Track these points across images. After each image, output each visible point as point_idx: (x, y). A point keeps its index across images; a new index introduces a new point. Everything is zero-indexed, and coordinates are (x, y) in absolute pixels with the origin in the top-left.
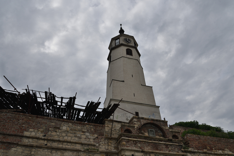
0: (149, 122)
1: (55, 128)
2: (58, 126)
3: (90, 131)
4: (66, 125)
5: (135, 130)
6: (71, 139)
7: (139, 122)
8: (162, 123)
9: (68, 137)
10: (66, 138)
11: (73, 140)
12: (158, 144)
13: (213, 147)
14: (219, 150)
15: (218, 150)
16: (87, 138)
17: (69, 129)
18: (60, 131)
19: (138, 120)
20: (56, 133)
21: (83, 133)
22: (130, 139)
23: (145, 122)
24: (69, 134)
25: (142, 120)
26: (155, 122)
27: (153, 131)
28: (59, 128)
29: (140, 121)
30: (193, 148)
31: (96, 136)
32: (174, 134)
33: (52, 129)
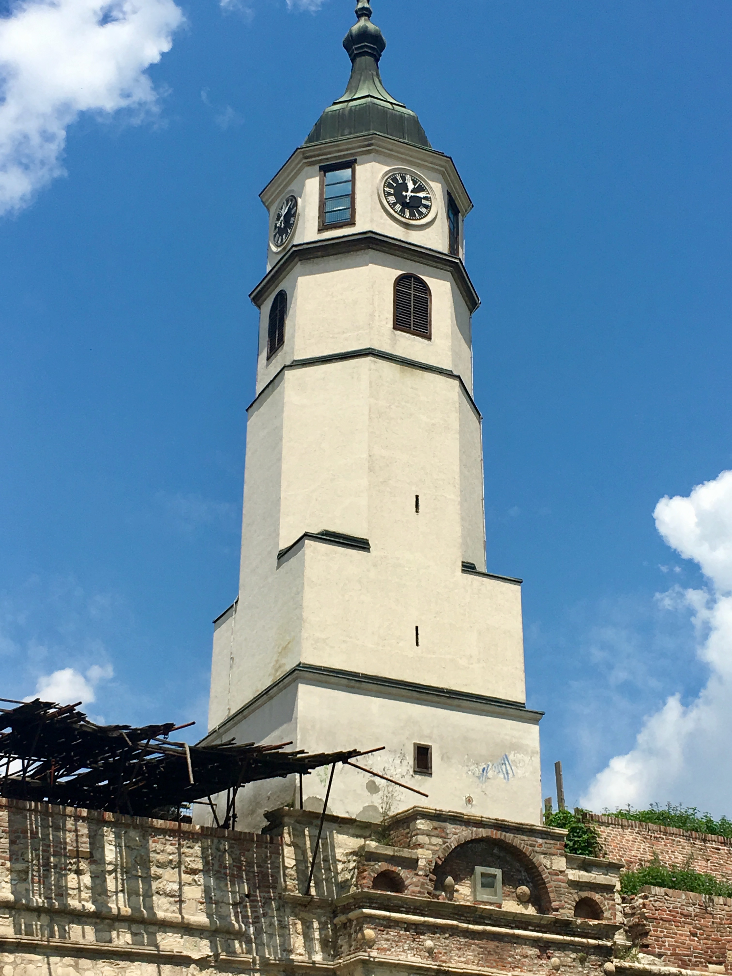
0: (483, 832)
3: (216, 866)
4: (118, 840)
5: (417, 874)
7: (437, 836)
8: (539, 841)
9: (129, 895)
12: (507, 940)
16: (209, 898)
17: (129, 858)
18: (93, 867)
19: (436, 824)
20: (77, 879)
21: (189, 878)
22: (393, 915)
23: (465, 834)
25: (450, 828)
27: (494, 877)
29: (443, 829)
30: (660, 954)
31: (244, 888)
32: (584, 894)
33: (63, 860)
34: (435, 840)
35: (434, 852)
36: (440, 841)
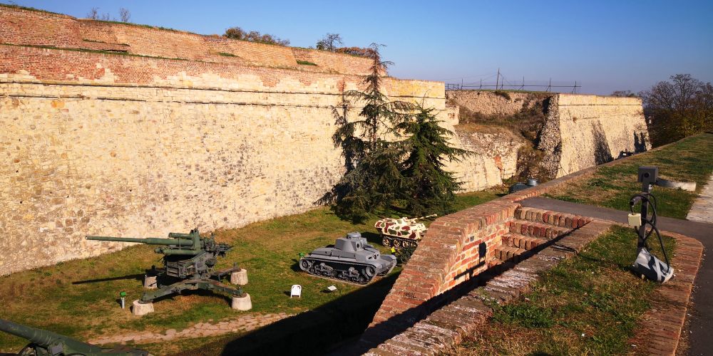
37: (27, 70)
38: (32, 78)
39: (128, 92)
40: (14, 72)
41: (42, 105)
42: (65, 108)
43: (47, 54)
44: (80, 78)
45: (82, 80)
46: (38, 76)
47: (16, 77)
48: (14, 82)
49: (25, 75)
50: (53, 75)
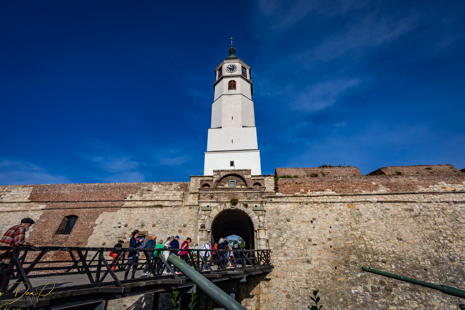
0: (230, 173)
1: (148, 190)
2: (150, 189)
3: (176, 189)
4: (156, 187)
5: (213, 183)
6: (161, 198)
7: (218, 175)
8: (244, 172)
9: (158, 196)
10: (157, 198)
11: (163, 198)
12: (235, 193)
13: (310, 189)
14: (316, 191)
15: (314, 191)
16: (174, 195)
17: (159, 190)
18: (152, 192)
19: (218, 173)
20: (149, 195)
21: (171, 192)
22: (207, 192)
23: (225, 174)
24: (160, 194)
25: (221, 173)
26: (236, 173)
27: (234, 181)
28: (151, 190)
29: (220, 174)
30: (281, 192)
31: (182, 192)
32: (256, 181)
33: (146, 192)
34: (217, 176)
35: (217, 179)
36: (219, 176)
37: (330, 189)
38: (333, 193)
39: (399, 197)
40: (323, 190)
41: (342, 207)
42: (356, 208)
43: (341, 180)
44: (363, 191)
45: (364, 192)
46: (337, 192)
47: (325, 193)
48: (324, 195)
49: (329, 192)
50: (346, 190)
